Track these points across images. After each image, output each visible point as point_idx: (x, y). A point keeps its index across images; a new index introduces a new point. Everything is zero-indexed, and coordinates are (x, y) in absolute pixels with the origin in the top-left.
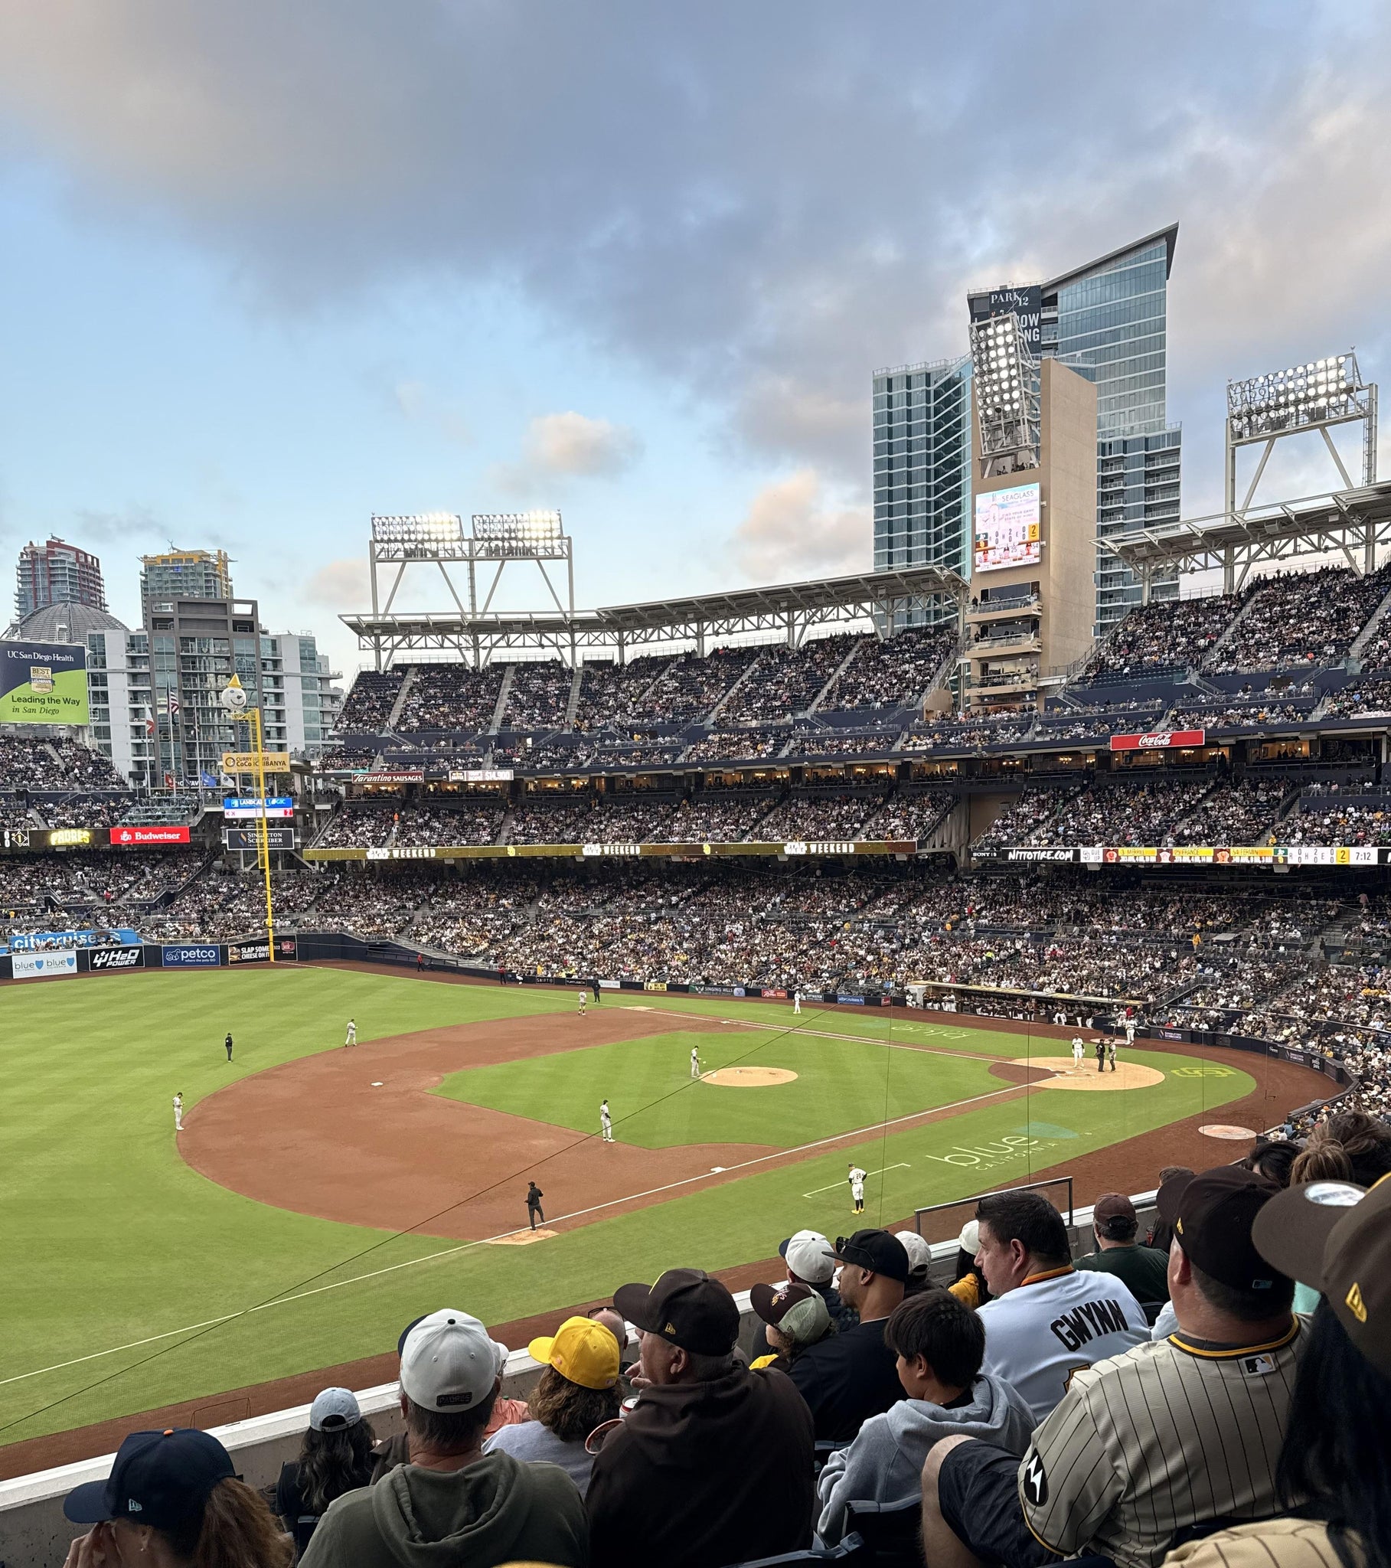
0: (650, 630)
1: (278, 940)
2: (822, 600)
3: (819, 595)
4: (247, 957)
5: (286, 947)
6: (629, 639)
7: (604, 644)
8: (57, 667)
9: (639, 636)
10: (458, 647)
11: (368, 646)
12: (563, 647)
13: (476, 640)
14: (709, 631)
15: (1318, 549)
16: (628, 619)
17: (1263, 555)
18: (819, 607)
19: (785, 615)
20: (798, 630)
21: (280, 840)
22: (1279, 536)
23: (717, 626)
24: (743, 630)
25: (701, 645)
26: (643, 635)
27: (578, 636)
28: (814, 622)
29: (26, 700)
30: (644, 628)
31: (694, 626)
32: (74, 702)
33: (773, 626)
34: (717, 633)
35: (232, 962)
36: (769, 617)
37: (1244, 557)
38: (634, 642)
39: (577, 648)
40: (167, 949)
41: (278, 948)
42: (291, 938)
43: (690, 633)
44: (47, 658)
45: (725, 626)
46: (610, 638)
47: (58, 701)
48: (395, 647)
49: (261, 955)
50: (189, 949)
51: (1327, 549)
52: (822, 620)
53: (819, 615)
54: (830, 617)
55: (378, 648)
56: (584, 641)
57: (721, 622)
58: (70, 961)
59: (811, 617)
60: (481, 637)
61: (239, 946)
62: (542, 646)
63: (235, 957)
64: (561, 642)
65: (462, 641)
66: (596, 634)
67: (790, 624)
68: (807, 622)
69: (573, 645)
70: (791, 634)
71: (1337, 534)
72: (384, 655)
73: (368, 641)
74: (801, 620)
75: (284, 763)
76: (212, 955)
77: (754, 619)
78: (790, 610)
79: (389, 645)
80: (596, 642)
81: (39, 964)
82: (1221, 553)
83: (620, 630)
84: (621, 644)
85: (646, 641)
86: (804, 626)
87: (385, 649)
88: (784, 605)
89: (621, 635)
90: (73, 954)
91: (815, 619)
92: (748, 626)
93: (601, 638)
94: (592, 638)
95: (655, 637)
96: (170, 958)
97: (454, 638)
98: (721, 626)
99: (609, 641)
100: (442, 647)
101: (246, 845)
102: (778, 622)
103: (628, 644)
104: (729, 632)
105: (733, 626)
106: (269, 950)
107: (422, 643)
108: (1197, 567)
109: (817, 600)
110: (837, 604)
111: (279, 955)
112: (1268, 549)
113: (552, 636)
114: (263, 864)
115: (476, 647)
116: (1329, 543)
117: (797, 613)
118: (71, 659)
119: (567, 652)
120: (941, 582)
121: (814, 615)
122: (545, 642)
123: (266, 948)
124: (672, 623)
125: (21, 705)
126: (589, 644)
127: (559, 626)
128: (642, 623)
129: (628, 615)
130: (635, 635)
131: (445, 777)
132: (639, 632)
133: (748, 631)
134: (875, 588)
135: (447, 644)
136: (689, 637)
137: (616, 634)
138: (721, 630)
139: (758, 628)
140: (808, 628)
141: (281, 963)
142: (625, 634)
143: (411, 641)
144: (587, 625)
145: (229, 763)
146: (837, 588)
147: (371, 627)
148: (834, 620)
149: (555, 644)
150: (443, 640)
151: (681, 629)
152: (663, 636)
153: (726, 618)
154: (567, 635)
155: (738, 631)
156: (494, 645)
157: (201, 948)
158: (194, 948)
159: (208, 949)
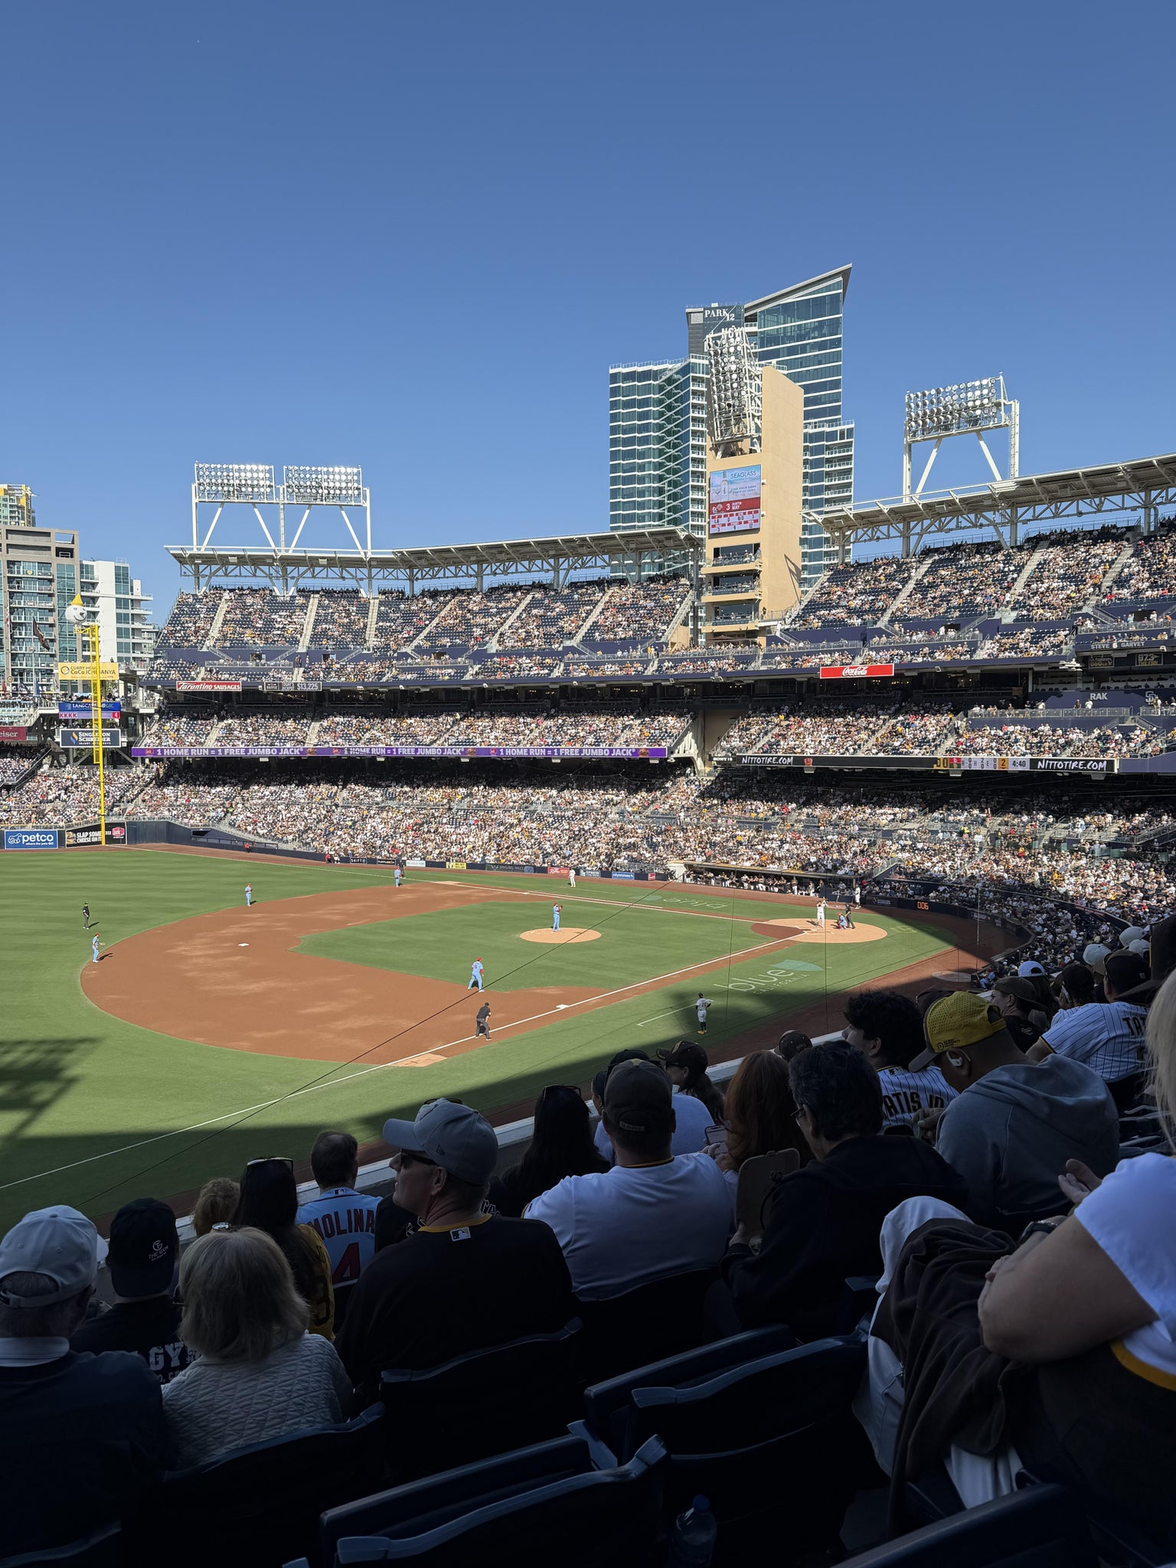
0: (436, 569)
1: (109, 826)
2: (584, 550)
3: (581, 546)
4: (81, 841)
5: (117, 833)
6: (419, 576)
7: (397, 579)
9: (427, 573)
10: (270, 576)
11: (188, 573)
12: (362, 579)
13: (285, 571)
14: (488, 571)
15: (975, 526)
16: (420, 558)
17: (933, 528)
18: (580, 555)
19: (552, 561)
20: (562, 573)
21: (109, 739)
22: (946, 515)
23: (494, 567)
24: (517, 571)
25: (480, 582)
26: (431, 573)
27: (374, 571)
28: (576, 568)
30: (432, 566)
31: (475, 567)
33: (542, 570)
34: (495, 573)
35: (68, 846)
36: (538, 562)
37: (918, 529)
38: (423, 578)
39: (373, 580)
40: (8, 833)
41: (109, 833)
42: (121, 825)
43: (471, 572)
45: (501, 567)
46: (402, 574)
48: (213, 574)
49: (95, 839)
50: (29, 833)
51: (982, 525)
53: (580, 561)
54: (590, 564)
55: (198, 574)
56: (380, 575)
57: (498, 564)
59: (574, 564)
60: (289, 569)
61: (75, 831)
62: (343, 578)
63: (72, 841)
64: (360, 575)
65: (272, 571)
66: (390, 570)
67: (556, 569)
68: (570, 568)
69: (370, 578)
70: (557, 576)
71: (989, 515)
72: (203, 581)
73: (189, 568)
74: (565, 565)
75: (114, 672)
76: (50, 839)
77: (526, 563)
78: (556, 557)
79: (207, 572)
82: (901, 526)
83: (411, 568)
84: (412, 579)
85: (433, 577)
86: (568, 570)
87: (204, 576)
88: (552, 553)
89: (412, 572)
91: (577, 565)
92: (521, 568)
93: (394, 573)
94: (386, 573)
95: (441, 574)
96: (12, 841)
97: (265, 568)
98: (498, 567)
99: (401, 576)
100: (254, 575)
101: (77, 743)
102: (546, 566)
103: (417, 579)
104: (505, 572)
105: (508, 568)
106: (101, 835)
107: (236, 572)
108: (882, 536)
109: (580, 550)
110: (593, 554)
111: (110, 839)
112: (937, 524)
113: (352, 570)
114: (98, 760)
115: (285, 578)
116: (982, 521)
117: (562, 560)
119: (364, 585)
120: (680, 540)
121: (576, 562)
122: (345, 574)
123: (98, 834)
124: (457, 563)
126: (384, 578)
127: (358, 563)
128: (432, 562)
129: (419, 555)
130: (424, 573)
131: (260, 687)
132: (427, 570)
133: (521, 572)
134: (627, 543)
135: (259, 573)
136: (471, 576)
137: (408, 570)
138: (498, 571)
139: (529, 571)
140: (572, 572)
141: (112, 846)
142: (415, 571)
143: (226, 570)
144: (383, 563)
145: (65, 671)
146: (596, 542)
147: (193, 557)
148: (592, 567)
149: (354, 577)
150: (256, 570)
151: (464, 568)
152: (448, 573)
153: (503, 562)
154: (365, 571)
155: (512, 573)
156: (301, 576)
157: (41, 833)
158: (35, 833)
159: (46, 833)
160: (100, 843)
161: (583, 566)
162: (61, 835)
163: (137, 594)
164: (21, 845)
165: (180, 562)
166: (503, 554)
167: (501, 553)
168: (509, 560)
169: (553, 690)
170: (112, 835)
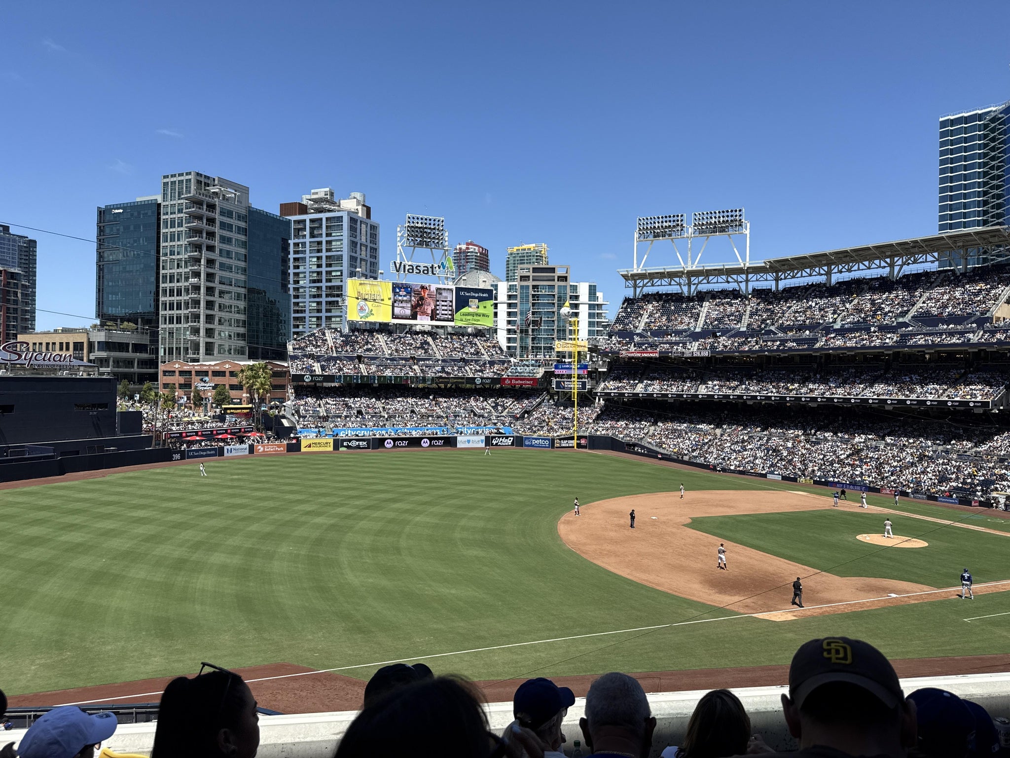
0: (796, 271)
1: (579, 438)
2: (916, 250)
3: (914, 247)
4: (564, 445)
5: (583, 442)
6: (783, 277)
7: (767, 280)
8: (481, 299)
9: (789, 274)
10: (680, 284)
11: (630, 286)
12: (741, 282)
13: (689, 280)
14: (836, 270)
16: (784, 265)
18: (913, 254)
19: (888, 260)
20: (897, 269)
21: (580, 386)
23: (840, 267)
24: (859, 269)
25: (829, 279)
26: (791, 274)
27: (750, 276)
28: (909, 264)
29: (466, 315)
30: (792, 270)
31: (825, 268)
32: (487, 316)
33: (880, 267)
34: (841, 272)
35: (557, 448)
36: (877, 262)
38: (785, 278)
39: (749, 283)
40: (526, 438)
41: (579, 442)
42: (585, 437)
43: (822, 272)
44: (476, 295)
45: (846, 267)
46: (770, 276)
47: (480, 316)
48: (644, 286)
49: (571, 445)
50: (536, 439)
52: (914, 263)
53: (912, 259)
55: (635, 286)
56: (754, 279)
57: (843, 265)
58: (482, 441)
59: (907, 260)
60: (692, 279)
61: (560, 439)
62: (728, 282)
63: (558, 445)
64: (740, 279)
65: (681, 281)
66: (762, 275)
67: (892, 265)
68: (904, 264)
69: (747, 281)
70: (892, 271)
72: (638, 290)
73: (631, 282)
74: (900, 262)
75: (585, 347)
76: (547, 443)
77: (866, 263)
78: (892, 257)
79: (641, 284)
80: (762, 279)
81: (469, 441)
83: (777, 272)
84: (777, 280)
85: (793, 277)
86: (902, 266)
87: (639, 287)
88: (888, 253)
89: (777, 275)
90: (483, 438)
91: (910, 261)
92: (862, 267)
93: (765, 277)
94: (759, 277)
95: (799, 275)
96: (527, 443)
97: (677, 279)
98: (844, 267)
99: (769, 278)
100: (670, 284)
101: (564, 388)
102: (883, 264)
103: (781, 279)
104: (849, 270)
105: (852, 267)
106: (574, 443)
107: (659, 283)
109: (912, 250)
110: (925, 252)
111: (579, 446)
113: (735, 277)
114: (574, 398)
115: (689, 284)
117: (896, 259)
118: (487, 295)
119: (743, 286)
120: (1004, 236)
121: (909, 259)
122: (730, 280)
123: (572, 442)
124: (811, 267)
125: (464, 318)
126: (757, 280)
127: (739, 271)
128: (792, 267)
129: (783, 263)
130: (786, 275)
131: (670, 354)
132: (789, 272)
133: (862, 270)
134: (955, 242)
135: (673, 282)
136: (822, 274)
137: (774, 274)
138: (844, 270)
139: (869, 268)
140: (905, 267)
141: (580, 449)
142: (780, 274)
143: (653, 282)
144: (756, 270)
145: (559, 346)
146: (927, 243)
147: (633, 275)
148: (923, 262)
149: (736, 281)
150: (671, 281)
151: (817, 269)
152: (804, 274)
153: (847, 263)
154: (744, 276)
155: (855, 271)
156: (700, 283)
157: (542, 439)
158: (539, 439)
159: (545, 440)
160: (573, 447)
161: (915, 262)
162: (553, 440)
163: (600, 301)
164: (532, 446)
165: (626, 279)
166: (848, 258)
167: (846, 256)
168: (852, 261)
169: (887, 355)
170: (580, 443)
